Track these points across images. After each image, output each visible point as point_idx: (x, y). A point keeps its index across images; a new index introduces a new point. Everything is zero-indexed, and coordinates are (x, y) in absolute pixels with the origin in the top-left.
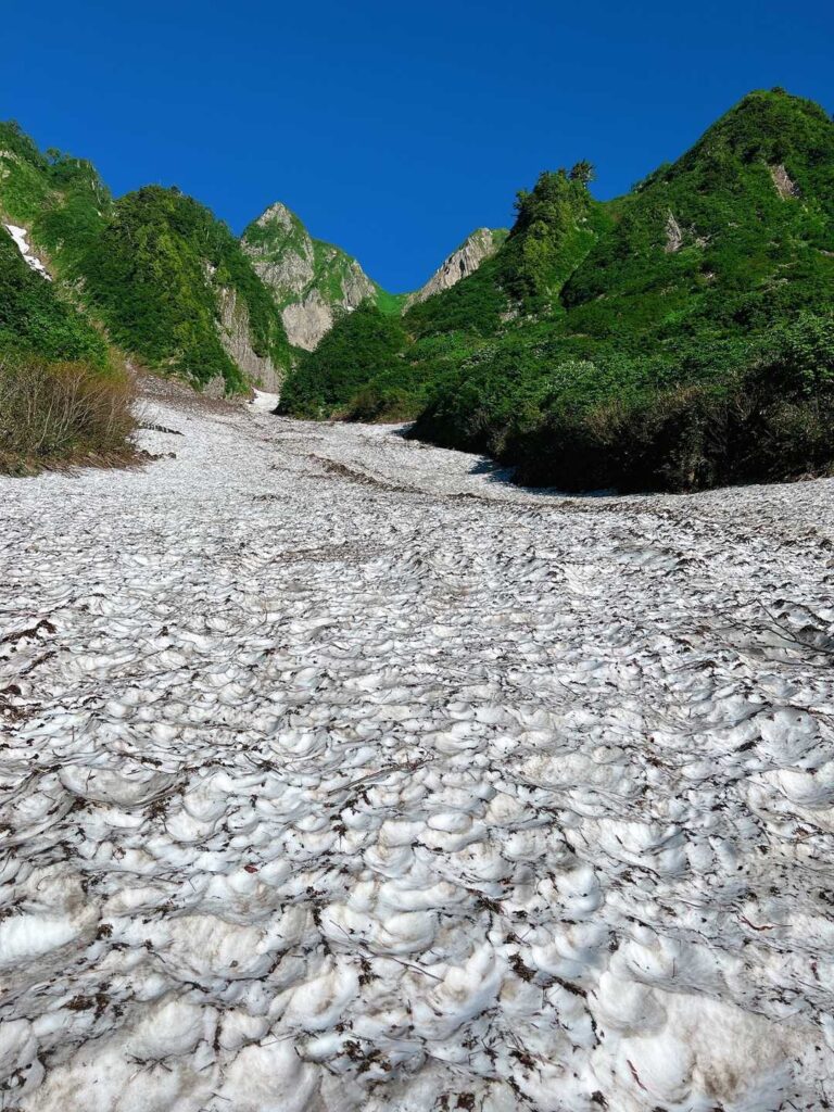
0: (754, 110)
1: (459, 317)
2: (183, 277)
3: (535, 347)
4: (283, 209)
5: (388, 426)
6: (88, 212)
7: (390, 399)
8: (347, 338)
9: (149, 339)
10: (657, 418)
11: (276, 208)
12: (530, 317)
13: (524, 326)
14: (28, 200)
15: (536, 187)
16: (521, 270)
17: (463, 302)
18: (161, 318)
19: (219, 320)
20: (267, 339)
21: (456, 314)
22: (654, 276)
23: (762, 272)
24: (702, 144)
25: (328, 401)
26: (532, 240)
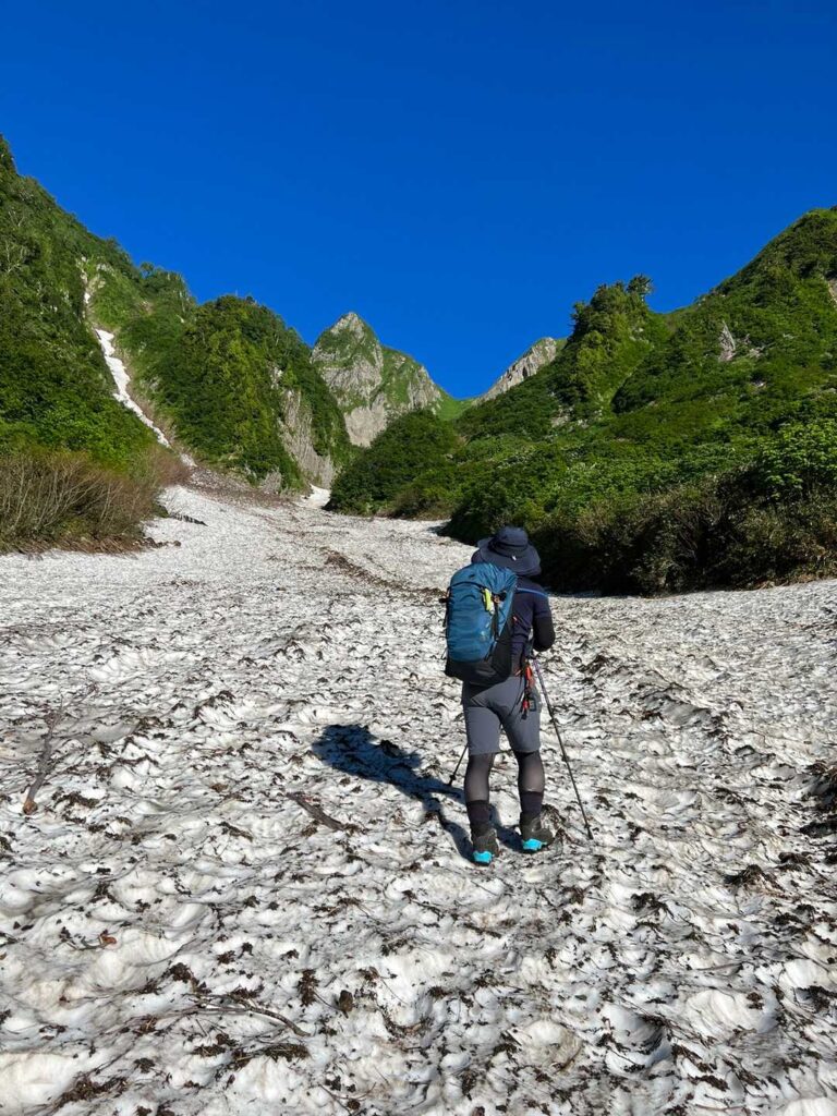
0: (811, 227)
1: (511, 420)
2: (250, 379)
3: (571, 450)
4: (356, 319)
5: (427, 522)
6: (171, 320)
7: (430, 496)
8: (398, 439)
9: (211, 436)
10: (638, 520)
11: (349, 318)
12: (580, 422)
13: (573, 431)
14: (119, 308)
15: (593, 299)
16: (573, 377)
17: (514, 407)
18: (225, 416)
19: (283, 420)
20: (329, 438)
21: (507, 418)
22: (704, 385)
23: (811, 382)
24: (759, 260)
25: (376, 498)
26: (585, 349)
